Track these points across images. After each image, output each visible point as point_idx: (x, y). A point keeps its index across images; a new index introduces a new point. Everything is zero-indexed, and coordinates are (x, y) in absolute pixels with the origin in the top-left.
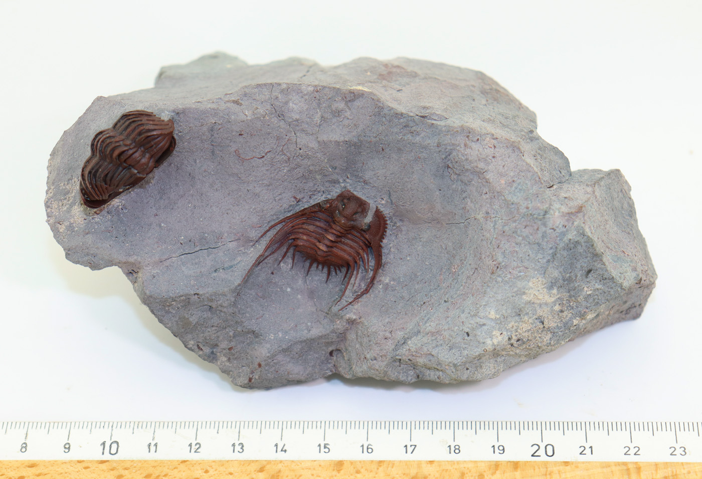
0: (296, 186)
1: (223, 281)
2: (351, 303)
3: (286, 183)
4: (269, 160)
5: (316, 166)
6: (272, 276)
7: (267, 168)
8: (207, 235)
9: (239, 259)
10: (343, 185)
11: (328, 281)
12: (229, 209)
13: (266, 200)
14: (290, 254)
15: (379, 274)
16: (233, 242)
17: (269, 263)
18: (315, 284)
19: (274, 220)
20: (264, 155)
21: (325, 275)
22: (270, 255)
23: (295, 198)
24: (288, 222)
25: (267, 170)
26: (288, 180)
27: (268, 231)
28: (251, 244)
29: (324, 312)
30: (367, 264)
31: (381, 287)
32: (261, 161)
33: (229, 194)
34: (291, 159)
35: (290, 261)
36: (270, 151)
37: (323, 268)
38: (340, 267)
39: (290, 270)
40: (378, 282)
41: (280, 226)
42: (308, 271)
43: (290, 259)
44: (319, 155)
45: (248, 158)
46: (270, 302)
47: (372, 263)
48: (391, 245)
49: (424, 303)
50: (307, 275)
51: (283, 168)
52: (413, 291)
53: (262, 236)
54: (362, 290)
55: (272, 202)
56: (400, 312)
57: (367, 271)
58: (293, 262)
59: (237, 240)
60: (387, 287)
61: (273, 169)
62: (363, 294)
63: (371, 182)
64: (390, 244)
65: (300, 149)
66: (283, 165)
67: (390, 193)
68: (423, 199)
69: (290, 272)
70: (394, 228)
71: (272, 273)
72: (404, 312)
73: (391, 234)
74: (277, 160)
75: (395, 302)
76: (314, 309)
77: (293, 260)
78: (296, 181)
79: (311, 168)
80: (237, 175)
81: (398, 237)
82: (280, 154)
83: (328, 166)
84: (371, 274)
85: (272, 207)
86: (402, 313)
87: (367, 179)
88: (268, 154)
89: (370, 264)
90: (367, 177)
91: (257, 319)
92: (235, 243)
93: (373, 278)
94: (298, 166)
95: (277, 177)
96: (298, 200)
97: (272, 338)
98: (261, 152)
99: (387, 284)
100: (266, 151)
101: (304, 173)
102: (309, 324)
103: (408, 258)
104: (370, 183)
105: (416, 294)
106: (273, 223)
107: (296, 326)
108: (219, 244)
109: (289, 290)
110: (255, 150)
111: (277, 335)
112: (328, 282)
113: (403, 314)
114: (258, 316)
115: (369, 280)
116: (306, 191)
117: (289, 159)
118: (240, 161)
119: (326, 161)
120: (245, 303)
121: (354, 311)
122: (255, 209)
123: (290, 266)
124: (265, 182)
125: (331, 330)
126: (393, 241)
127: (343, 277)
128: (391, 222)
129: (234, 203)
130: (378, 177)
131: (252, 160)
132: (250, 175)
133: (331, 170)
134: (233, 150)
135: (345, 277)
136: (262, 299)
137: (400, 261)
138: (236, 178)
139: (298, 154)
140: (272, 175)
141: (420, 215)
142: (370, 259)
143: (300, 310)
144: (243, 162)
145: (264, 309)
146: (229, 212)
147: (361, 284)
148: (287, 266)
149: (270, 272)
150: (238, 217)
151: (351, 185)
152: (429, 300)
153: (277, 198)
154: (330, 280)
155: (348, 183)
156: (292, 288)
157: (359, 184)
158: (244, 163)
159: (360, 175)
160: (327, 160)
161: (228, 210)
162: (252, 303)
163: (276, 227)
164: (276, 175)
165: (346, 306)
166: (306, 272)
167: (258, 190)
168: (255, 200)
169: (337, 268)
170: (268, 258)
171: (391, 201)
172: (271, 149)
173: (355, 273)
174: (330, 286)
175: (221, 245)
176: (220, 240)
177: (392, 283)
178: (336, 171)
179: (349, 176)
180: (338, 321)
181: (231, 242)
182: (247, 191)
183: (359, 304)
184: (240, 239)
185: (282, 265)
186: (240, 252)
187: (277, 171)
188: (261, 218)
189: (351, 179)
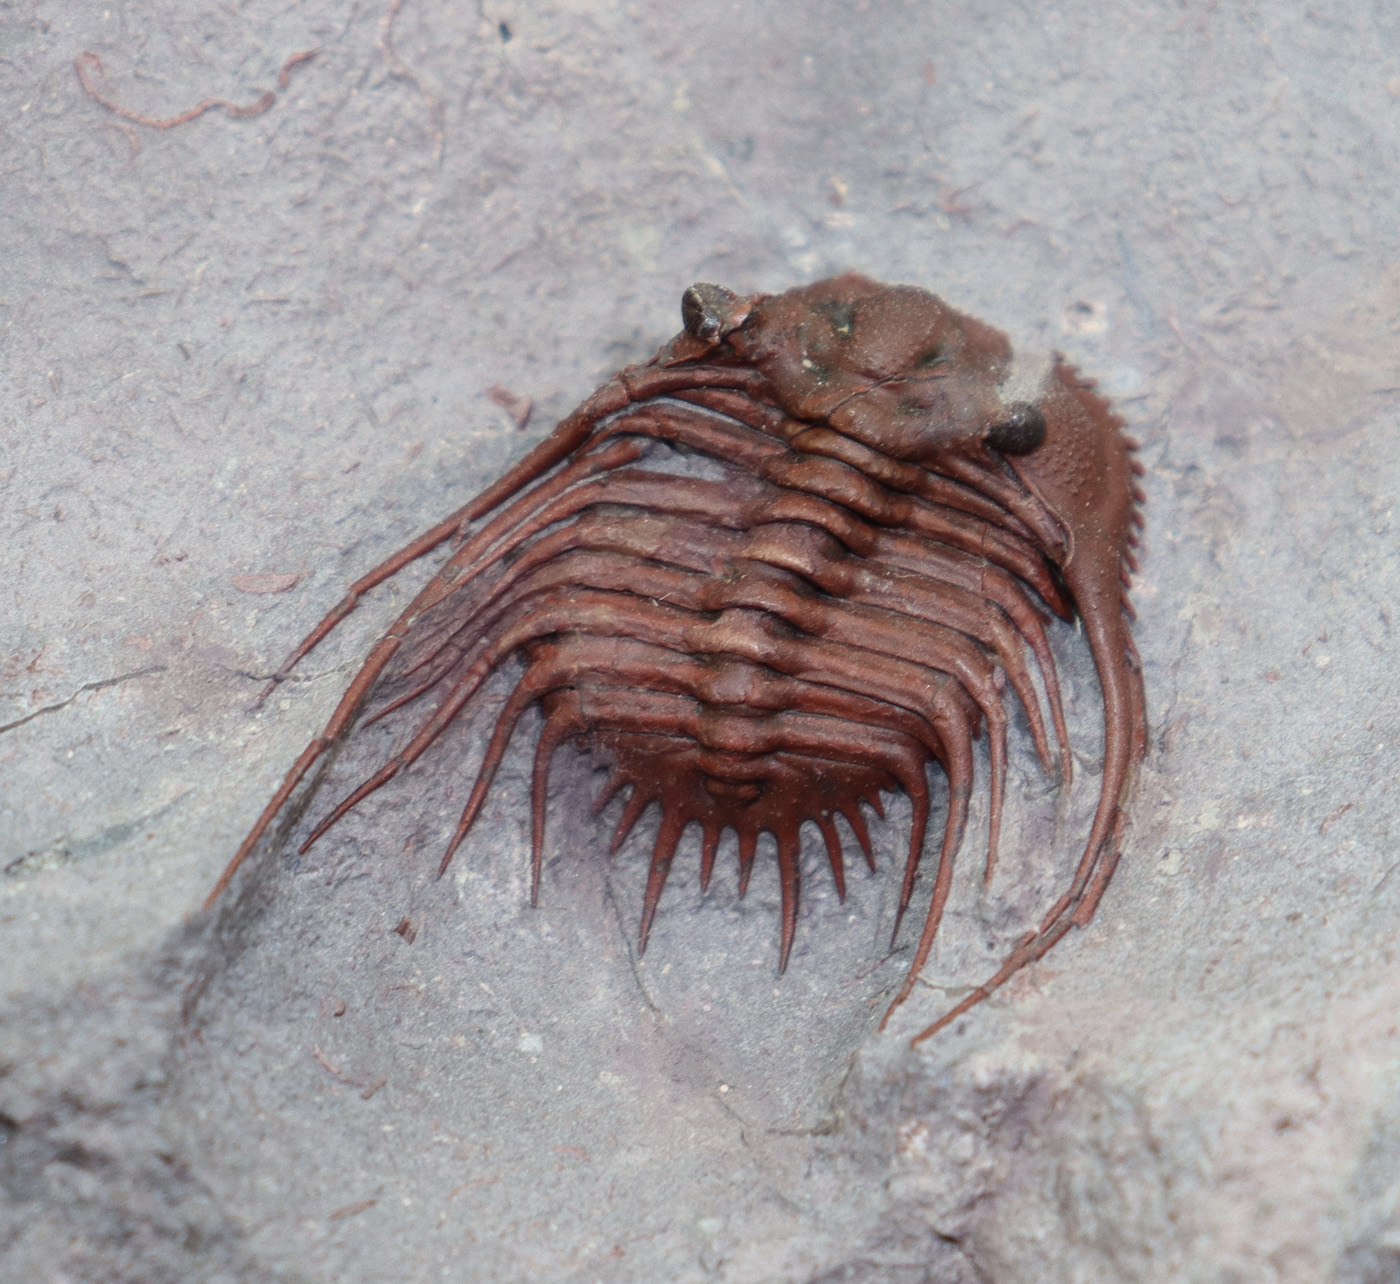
0: (499, 319)
1: (69, 922)
2: (984, 992)
3: (429, 301)
4: (303, 123)
5: (616, 154)
6: (405, 950)
7: (298, 189)
9: (170, 786)
10: (810, 261)
11: (793, 961)
12: (68, 486)
13: (313, 410)
14: (510, 798)
15: (1143, 797)
16: (115, 691)
17: (373, 845)
18: (705, 999)
19: (379, 538)
20: (269, 84)
21: (763, 930)
22: (379, 782)
23: (503, 398)
25: (302, 204)
26: (443, 276)
27: (348, 608)
28: (243, 696)
29: (801, 1134)
30: (1050, 731)
31: (1172, 865)
32: (251, 132)
33: (56, 384)
34: (452, 114)
35: (516, 851)
36: (308, 58)
39: (521, 920)
40: (1143, 843)
41: (422, 570)
42: (650, 914)
43: (515, 835)
44: (632, 68)
45: (165, 113)
46: (416, 1112)
47: (1085, 723)
48: (1186, 613)
50: (643, 948)
51: (400, 188)
53: (309, 646)
54: (1050, 903)
55: (354, 425)
56: (1347, 961)
57: (1057, 775)
59: (138, 674)
60: (1211, 858)
61: (334, 193)
62: (1057, 929)
63: (996, 202)
64: (1178, 606)
65: (505, 31)
66: (402, 167)
68: (1354, 238)
69: (522, 932)
70: (1188, 503)
71: (403, 929)
72: (1374, 954)
73: (1173, 549)
74: (362, 126)
75: (1294, 917)
76: (727, 1139)
77: (536, 839)
78: (495, 284)
79: (590, 175)
80: (103, 240)
81: (1221, 557)
82: (376, 76)
83: (697, 142)
84: (1087, 793)
85: (354, 457)
86: (1358, 961)
87: (964, 181)
88: (299, 82)
89: (1072, 728)
90: (960, 170)
91: (338, 1216)
92: (128, 696)
93: (1112, 821)
94: (504, 167)
95: (366, 252)
96: (520, 410)
98: (253, 67)
99: (1215, 838)
100: (285, 55)
101: (546, 222)
102: (709, 1225)
103: (1323, 660)
104: (991, 209)
106: (373, 558)
107: (618, 1251)
108: (23, 703)
109: (530, 1043)
110: (209, 50)
112: (791, 970)
113: (1366, 966)
114: (346, 1199)
115: (1084, 833)
116: (567, 352)
118: (112, 137)
119: (680, 104)
120: (243, 1102)
121: (1018, 1029)
122: (243, 474)
123: (518, 888)
124: (290, 287)
125: (871, 1223)
126: (1199, 588)
127: (893, 896)
128: (1165, 462)
129: (99, 442)
130: (1037, 146)
131: (193, 136)
132: (192, 236)
133: (716, 167)
134: (64, 51)
135: (909, 886)
136: (354, 1095)
137: (1267, 694)
138: (95, 273)
139: (492, 73)
140: (339, 240)
141: (1346, 363)
142: (1067, 695)
143: (632, 1159)
144: (135, 152)
145: (380, 1157)
146: (70, 502)
147: (1034, 859)
148: (502, 882)
149: (388, 924)
150: (129, 536)
151: (862, 245)
153: (382, 404)
154: (803, 948)
155: (841, 235)
156: (548, 1031)
157: (919, 226)
158: (144, 156)
159: (919, 159)
160: (688, 94)
161: (58, 489)
162: (288, 1115)
163: (400, 581)
164: (364, 235)
166: (632, 930)
167: (249, 345)
168: (234, 418)
170: (367, 806)
171: (1146, 306)
172: (316, 43)
173: (979, 799)
174: (815, 987)
175: (35, 709)
176: (24, 683)
177: (1242, 823)
178: (756, 169)
179: (843, 189)
180: (915, 1132)
181: (97, 687)
182: (181, 356)
183: (1046, 990)
184: (164, 668)
185: (462, 879)
186: (170, 747)
187: (364, 207)
188: (291, 532)
189: (859, 209)
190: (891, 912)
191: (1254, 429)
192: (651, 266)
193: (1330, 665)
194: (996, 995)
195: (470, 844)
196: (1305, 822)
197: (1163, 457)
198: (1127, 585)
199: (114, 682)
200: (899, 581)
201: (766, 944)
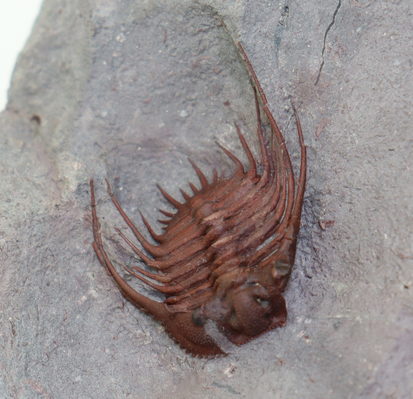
2: (93, 206)
5: (361, 295)
6: (223, 100)
8: (358, 30)
9: (283, 63)
10: (300, 320)
13: (357, 172)
14: (242, 155)
16: (318, 69)
17: (248, 108)
18: (166, 164)
23: (329, 223)
24: (294, 185)
26: (367, 230)
28: (296, 99)
31: (90, 275)
34: (399, 261)
35: (229, 147)
37: (184, 195)
38: (166, 226)
39: (215, 137)
41: (297, 167)
43: (233, 149)
44: (376, 313)
46: (182, 72)
47: (136, 286)
48: (148, 334)
49: (14, 332)
51: (393, 235)
52: (48, 325)
54: (103, 240)
58: (225, 150)
59: (318, 78)
62: (97, 237)
63: (273, 373)
64: (152, 335)
65: (406, 287)
66: (397, 239)
67: (234, 392)
69: (211, 134)
70: (175, 360)
71: (227, 104)
72: (20, 289)
76: (125, 137)
77: (228, 153)
78: (357, 242)
81: (156, 355)
83: (347, 316)
84: (120, 272)
85: (339, 174)
86: (22, 284)
87: (283, 369)
92: (314, 69)
96: (323, 225)
97: (118, 38)
103: (107, 351)
104: (273, 371)
105: (39, 328)
108: (330, 44)
109: (183, 114)
111: (118, 49)
117: (402, 257)
119: (358, 318)
121: (76, 205)
122: (353, 142)
123: (222, 141)
126: (152, 343)
127: (149, 220)
129: (385, 114)
133: (339, 316)
135: (146, 224)
136: (194, 59)
137: (112, 333)
139: (400, 278)
143: (137, 112)
147: (115, 245)
148: (226, 138)
151: (291, 334)
152: (16, 343)
153: (348, 191)
154: (158, 194)
155: (298, 332)
156: (183, 121)
159: (297, 363)
160: (358, 322)
162: (196, 38)
163: (299, 160)
165: (93, 197)
166: (196, 161)
169: (168, 219)
171: (220, 386)
174: (147, 188)
175: (326, 46)
176: (336, 49)
177: (84, 298)
178: (330, 325)
179: (308, 341)
180: (78, 167)
181: (322, 65)
182: (391, 148)
183: (82, 220)
184: (315, 85)
185: (231, 128)
186: (293, 71)
187: (395, 222)
188: (330, 142)
189: (300, 340)
190: (145, 216)
191: (175, 387)
192: (333, 284)
193: (104, 351)
194: (90, 208)
195: (237, 135)
196: (71, 310)
197: (188, 362)
198: (163, 325)
199: (320, 70)
200: (197, 267)
201: (167, 187)
